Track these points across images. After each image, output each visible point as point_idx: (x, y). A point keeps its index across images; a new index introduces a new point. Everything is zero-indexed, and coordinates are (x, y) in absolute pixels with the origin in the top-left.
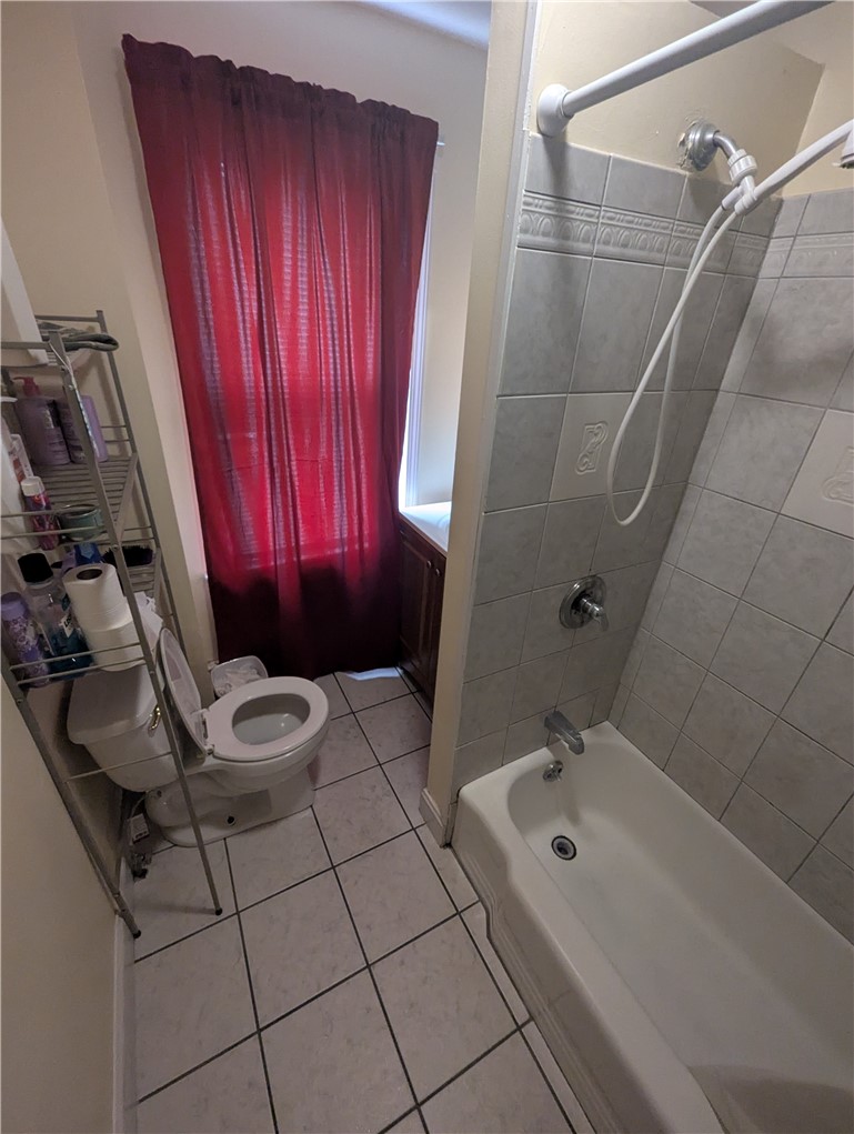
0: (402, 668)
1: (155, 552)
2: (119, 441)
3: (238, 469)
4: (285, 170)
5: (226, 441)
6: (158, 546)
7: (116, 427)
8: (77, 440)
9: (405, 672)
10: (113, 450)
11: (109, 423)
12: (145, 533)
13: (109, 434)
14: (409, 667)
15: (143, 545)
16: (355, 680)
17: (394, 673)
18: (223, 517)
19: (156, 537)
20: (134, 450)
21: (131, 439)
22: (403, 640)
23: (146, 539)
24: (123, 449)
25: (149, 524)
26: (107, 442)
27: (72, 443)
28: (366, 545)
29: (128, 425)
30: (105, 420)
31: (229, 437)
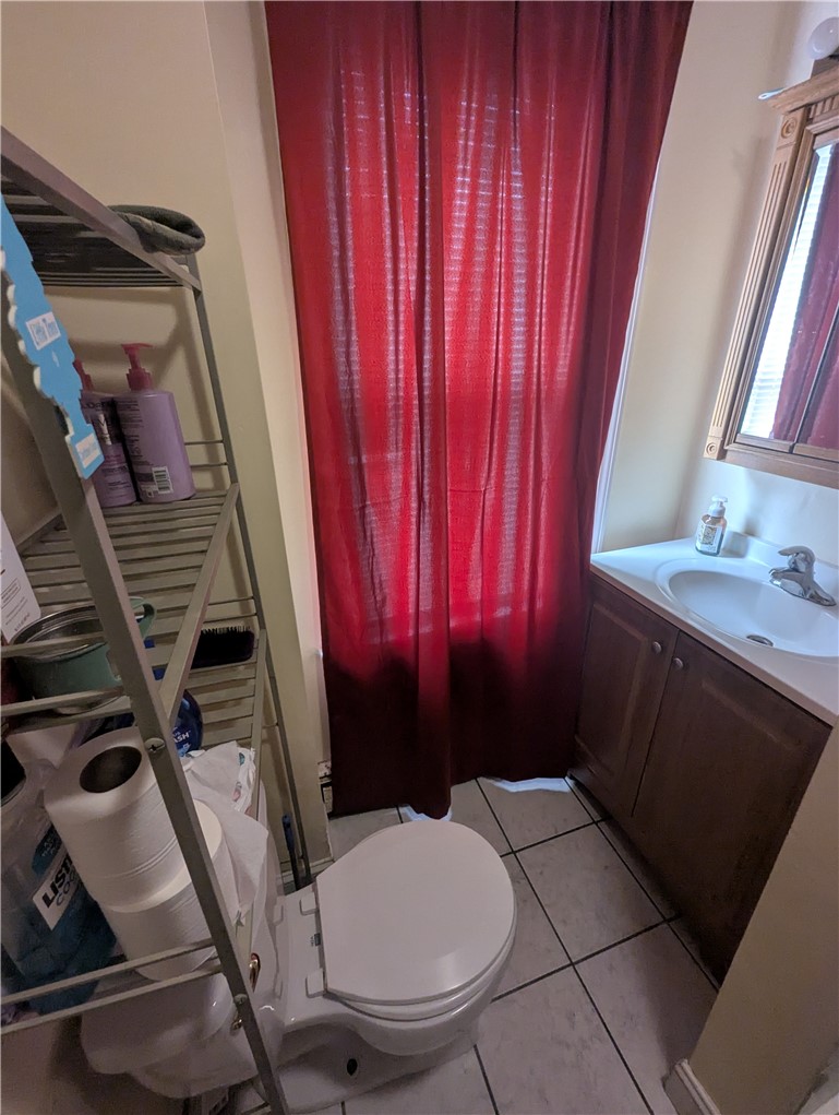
0: (572, 778)
1: (257, 636)
2: (212, 467)
3: (374, 505)
4: (471, 72)
5: (360, 466)
6: (262, 625)
7: (209, 443)
8: (147, 463)
9: (578, 784)
10: (204, 481)
11: (199, 438)
12: (245, 608)
13: (199, 455)
14: (583, 776)
15: (240, 625)
16: (507, 792)
17: (562, 785)
18: (349, 574)
19: (259, 613)
20: (234, 479)
21: (231, 463)
22: (578, 740)
23: (246, 617)
24: (218, 479)
25: (250, 594)
26: (195, 468)
27: (140, 469)
28: (539, 604)
29: (226, 440)
30: (192, 431)
31: (364, 459)
